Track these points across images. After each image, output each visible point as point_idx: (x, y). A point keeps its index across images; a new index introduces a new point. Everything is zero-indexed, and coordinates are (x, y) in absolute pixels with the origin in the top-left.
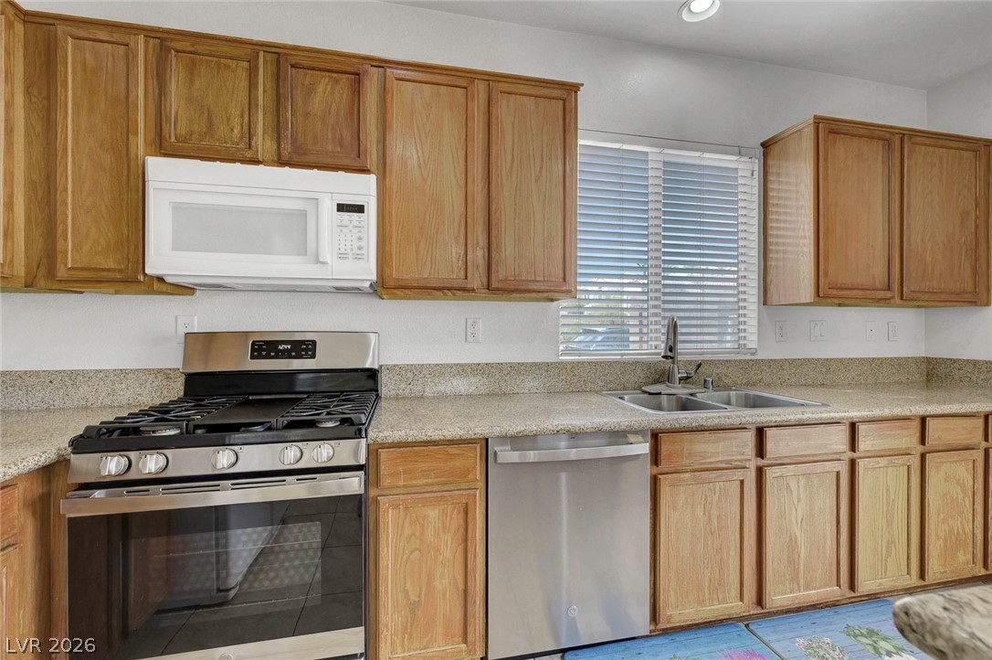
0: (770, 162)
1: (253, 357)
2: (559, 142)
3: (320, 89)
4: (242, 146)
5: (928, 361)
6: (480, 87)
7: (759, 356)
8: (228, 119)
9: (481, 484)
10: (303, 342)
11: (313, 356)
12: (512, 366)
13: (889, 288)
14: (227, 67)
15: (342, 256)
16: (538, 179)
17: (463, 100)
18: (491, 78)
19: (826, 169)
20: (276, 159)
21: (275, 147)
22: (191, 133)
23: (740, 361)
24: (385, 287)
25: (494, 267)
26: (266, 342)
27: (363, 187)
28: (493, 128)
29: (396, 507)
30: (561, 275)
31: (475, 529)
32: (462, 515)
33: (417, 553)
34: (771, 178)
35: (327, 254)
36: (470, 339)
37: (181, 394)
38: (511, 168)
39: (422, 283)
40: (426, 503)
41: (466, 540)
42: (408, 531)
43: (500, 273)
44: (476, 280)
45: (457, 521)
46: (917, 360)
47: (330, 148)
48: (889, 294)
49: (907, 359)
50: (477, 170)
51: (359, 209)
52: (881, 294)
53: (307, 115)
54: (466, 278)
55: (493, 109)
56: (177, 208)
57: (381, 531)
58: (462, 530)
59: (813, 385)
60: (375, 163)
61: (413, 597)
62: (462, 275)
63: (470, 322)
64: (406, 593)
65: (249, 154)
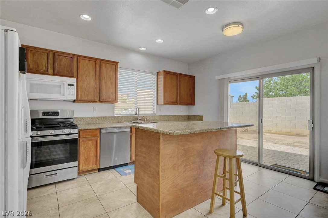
0: (159, 76)
1: (43, 115)
2: (114, 72)
3: (64, 60)
4: (45, 71)
5: (188, 116)
6: (98, 61)
7: (156, 115)
8: (42, 65)
9: (99, 137)
10: (55, 112)
11: (58, 115)
12: (104, 117)
13: (177, 102)
14: (42, 54)
15: (69, 95)
16: (110, 80)
17: (95, 64)
18: (101, 60)
19: (166, 80)
20: (53, 74)
21: (53, 71)
22: (33, 68)
24: (77, 100)
25: (101, 97)
26: (46, 112)
27: (73, 81)
28: (101, 70)
29: (83, 141)
30: (114, 98)
31: (98, 145)
32: (95, 143)
33: (87, 150)
34: (159, 79)
35: (66, 94)
36: (94, 111)
38: (105, 77)
39: (85, 100)
40: (89, 140)
41: (96, 147)
42: (85, 145)
43: (102, 98)
44: (97, 99)
45: (94, 144)
46: (186, 115)
47: (65, 72)
48: (177, 103)
49: (184, 115)
50: (98, 78)
51: (73, 85)
52: (175, 103)
53: (60, 65)
54: (95, 99)
55: (101, 66)
56: (31, 84)
57: (80, 145)
58: (95, 145)
59: (166, 120)
60: (75, 75)
61: (86, 157)
62: (94, 98)
63: (94, 108)
64: (85, 157)
65: (47, 73)
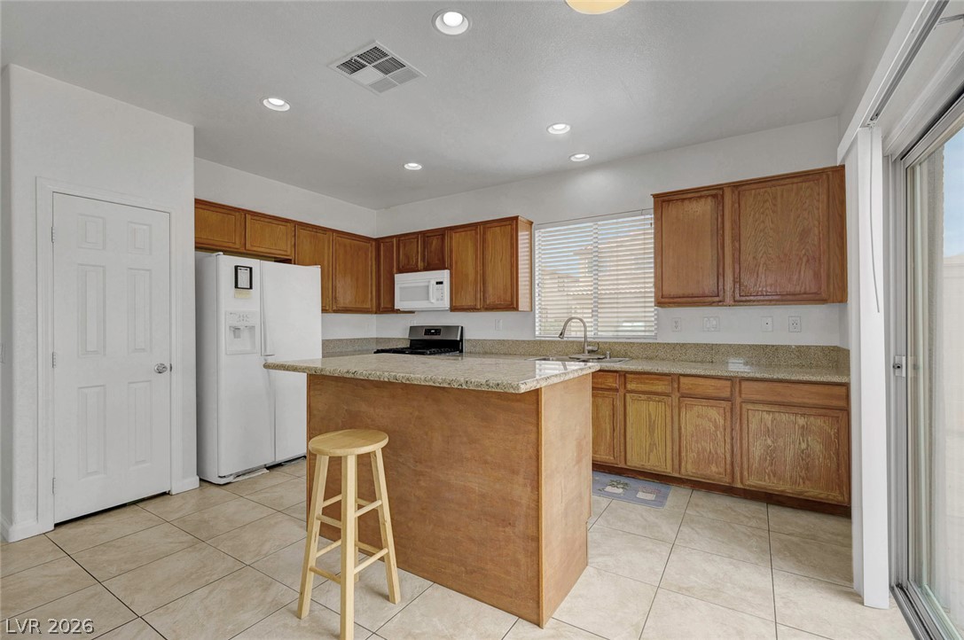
1: (425, 335)
2: (509, 242)
3: (434, 242)
4: (415, 266)
6: (480, 228)
8: (412, 258)
10: (437, 330)
11: (440, 335)
12: (513, 341)
14: (412, 242)
15: (438, 300)
16: (501, 261)
17: (475, 235)
18: (484, 224)
19: (661, 225)
21: (423, 264)
22: (405, 264)
23: (641, 344)
24: (453, 309)
25: (485, 299)
26: (428, 330)
27: (444, 275)
28: (485, 244)
30: (510, 300)
36: (497, 329)
37: (409, 346)
38: (491, 258)
39: (462, 307)
44: (480, 304)
47: (436, 262)
50: (479, 262)
51: (441, 283)
53: (431, 252)
54: (476, 304)
55: (485, 235)
56: (401, 288)
60: (448, 265)
63: (497, 321)
65: (417, 268)
